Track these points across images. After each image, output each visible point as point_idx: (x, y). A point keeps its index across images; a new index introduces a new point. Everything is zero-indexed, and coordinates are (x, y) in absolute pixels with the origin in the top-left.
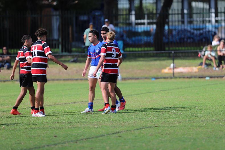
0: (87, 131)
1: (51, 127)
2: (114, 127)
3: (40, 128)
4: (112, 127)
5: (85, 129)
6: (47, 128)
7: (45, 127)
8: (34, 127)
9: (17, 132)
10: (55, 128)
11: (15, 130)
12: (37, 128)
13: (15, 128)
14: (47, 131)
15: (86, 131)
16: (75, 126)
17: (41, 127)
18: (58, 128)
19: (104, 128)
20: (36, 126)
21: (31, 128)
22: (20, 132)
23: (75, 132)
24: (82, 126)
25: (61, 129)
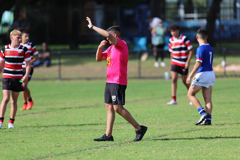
0: (132, 134)
1: (93, 129)
2: (161, 129)
3: (81, 130)
4: (158, 129)
5: (130, 131)
6: (89, 130)
7: (87, 129)
8: (75, 129)
9: (57, 135)
10: (97, 131)
11: (55, 132)
12: (78, 130)
13: (54, 130)
14: (89, 133)
15: (130, 133)
16: (118, 129)
17: (83, 129)
18: (101, 130)
19: (150, 130)
20: (77, 128)
21: (72, 130)
22: (60, 135)
23: (119, 135)
24: (127, 128)
25: (104, 131)
